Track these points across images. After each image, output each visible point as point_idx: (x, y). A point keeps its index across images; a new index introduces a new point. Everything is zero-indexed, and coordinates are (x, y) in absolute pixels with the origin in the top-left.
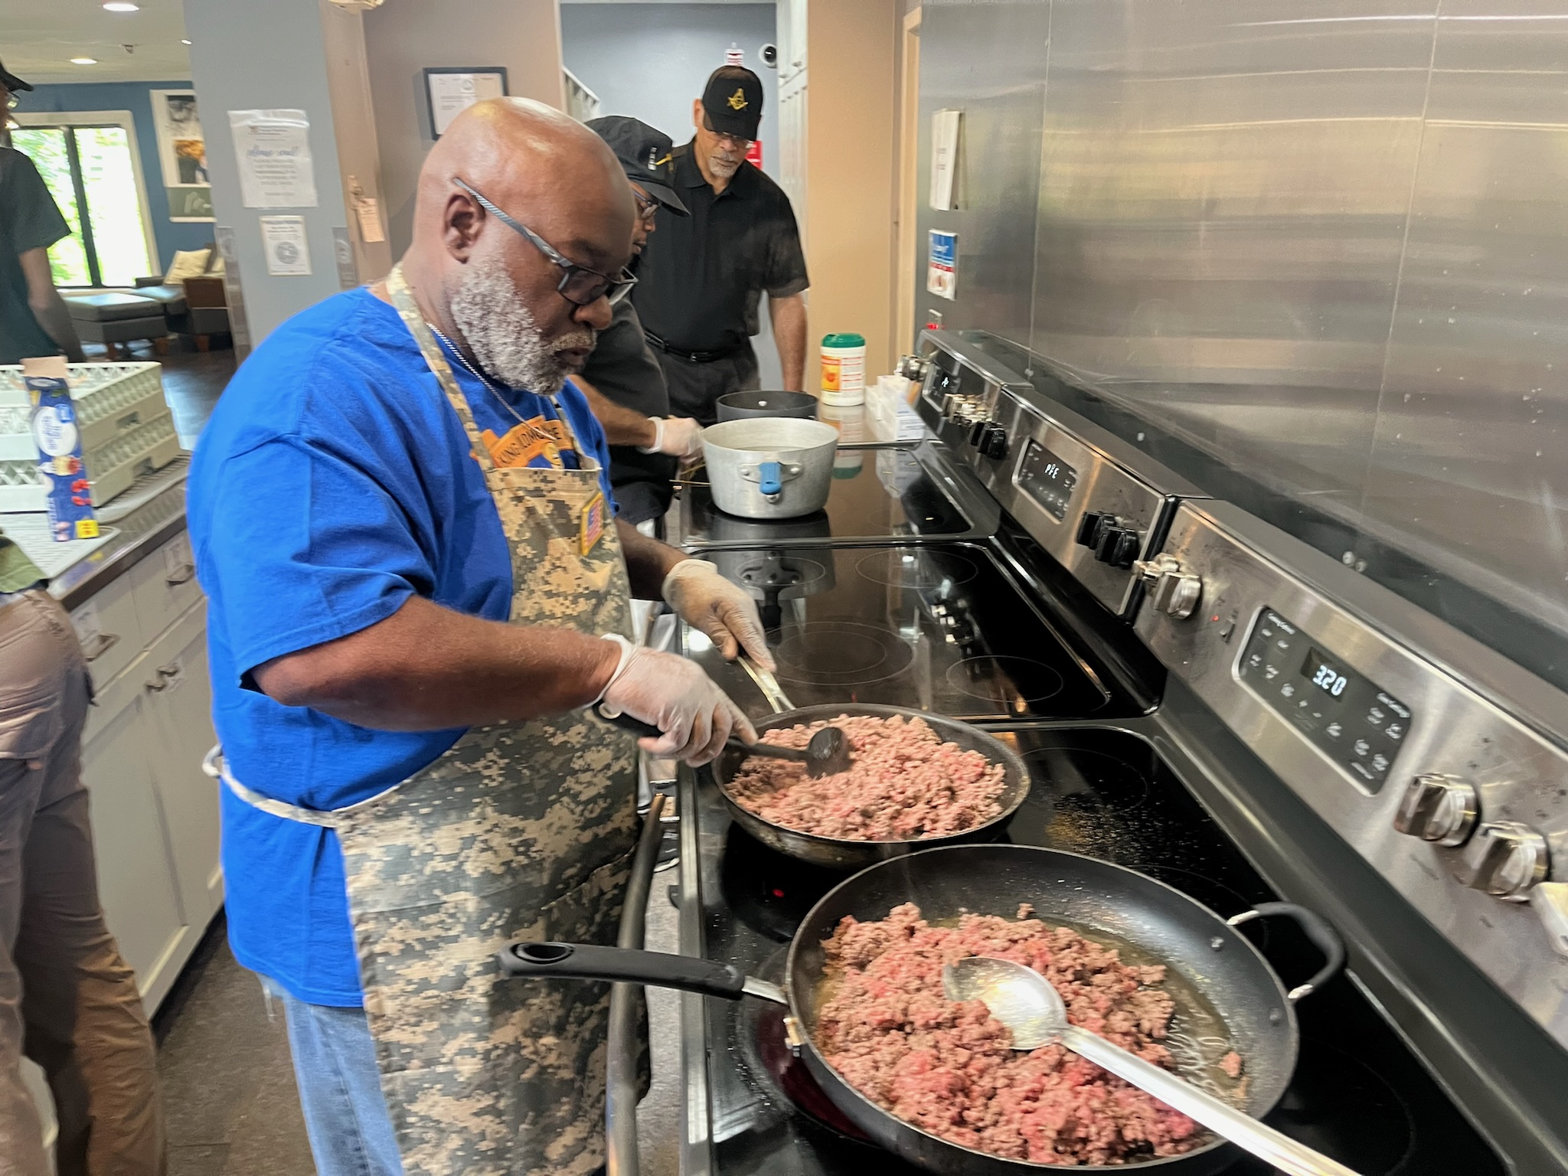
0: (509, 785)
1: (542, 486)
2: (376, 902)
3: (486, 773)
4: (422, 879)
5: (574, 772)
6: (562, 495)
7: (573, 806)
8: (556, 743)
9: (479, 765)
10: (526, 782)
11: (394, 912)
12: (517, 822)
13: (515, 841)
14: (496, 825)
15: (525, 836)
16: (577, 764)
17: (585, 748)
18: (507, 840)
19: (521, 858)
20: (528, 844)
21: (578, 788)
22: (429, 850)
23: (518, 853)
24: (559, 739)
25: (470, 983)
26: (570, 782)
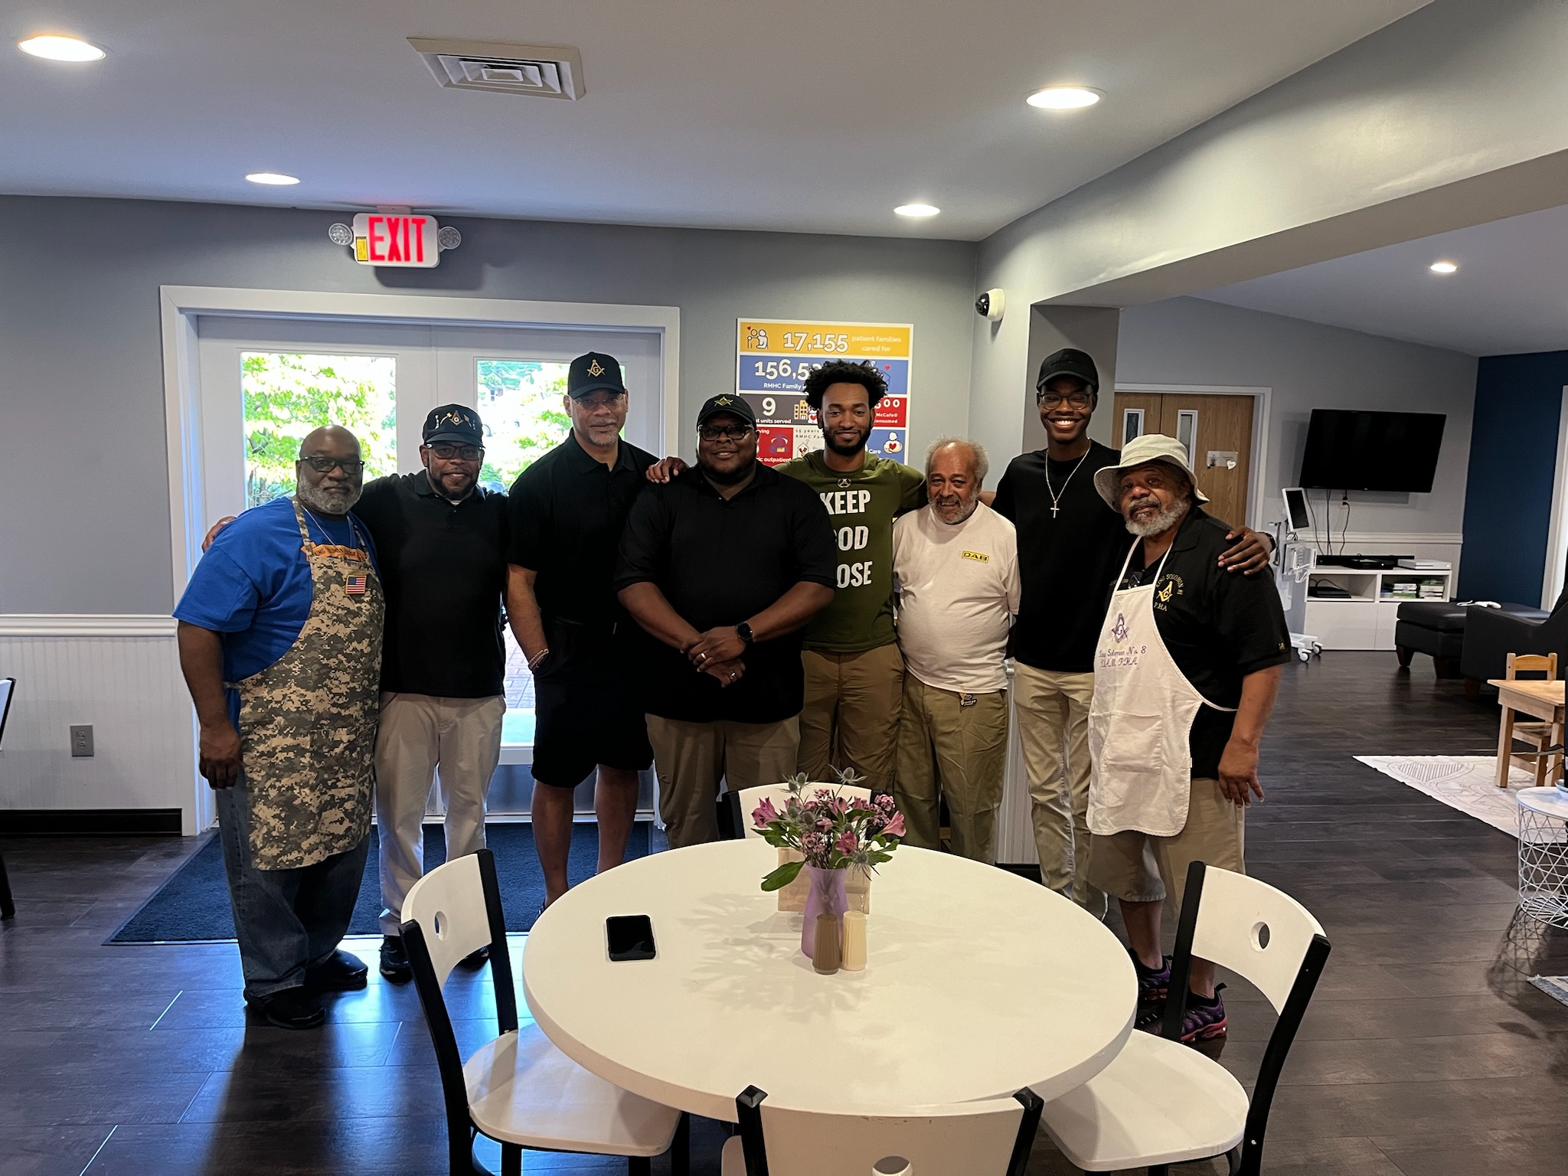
0: (302, 675)
1: (332, 565)
2: (249, 719)
3: (294, 669)
4: (267, 710)
5: (330, 678)
6: (340, 570)
7: (328, 693)
8: (324, 663)
9: (292, 666)
10: (309, 675)
11: (255, 723)
12: (303, 691)
13: (302, 700)
14: (294, 691)
15: (306, 698)
16: (332, 675)
17: (336, 669)
18: (298, 698)
19: (304, 707)
20: (307, 702)
21: (332, 686)
22: (271, 699)
23: (302, 705)
24: (325, 662)
25: (277, 755)
26: (327, 681)
